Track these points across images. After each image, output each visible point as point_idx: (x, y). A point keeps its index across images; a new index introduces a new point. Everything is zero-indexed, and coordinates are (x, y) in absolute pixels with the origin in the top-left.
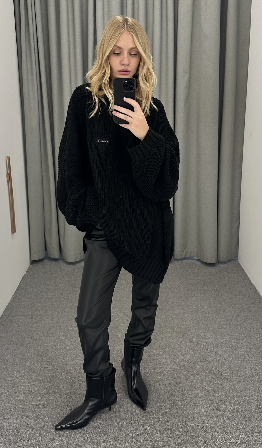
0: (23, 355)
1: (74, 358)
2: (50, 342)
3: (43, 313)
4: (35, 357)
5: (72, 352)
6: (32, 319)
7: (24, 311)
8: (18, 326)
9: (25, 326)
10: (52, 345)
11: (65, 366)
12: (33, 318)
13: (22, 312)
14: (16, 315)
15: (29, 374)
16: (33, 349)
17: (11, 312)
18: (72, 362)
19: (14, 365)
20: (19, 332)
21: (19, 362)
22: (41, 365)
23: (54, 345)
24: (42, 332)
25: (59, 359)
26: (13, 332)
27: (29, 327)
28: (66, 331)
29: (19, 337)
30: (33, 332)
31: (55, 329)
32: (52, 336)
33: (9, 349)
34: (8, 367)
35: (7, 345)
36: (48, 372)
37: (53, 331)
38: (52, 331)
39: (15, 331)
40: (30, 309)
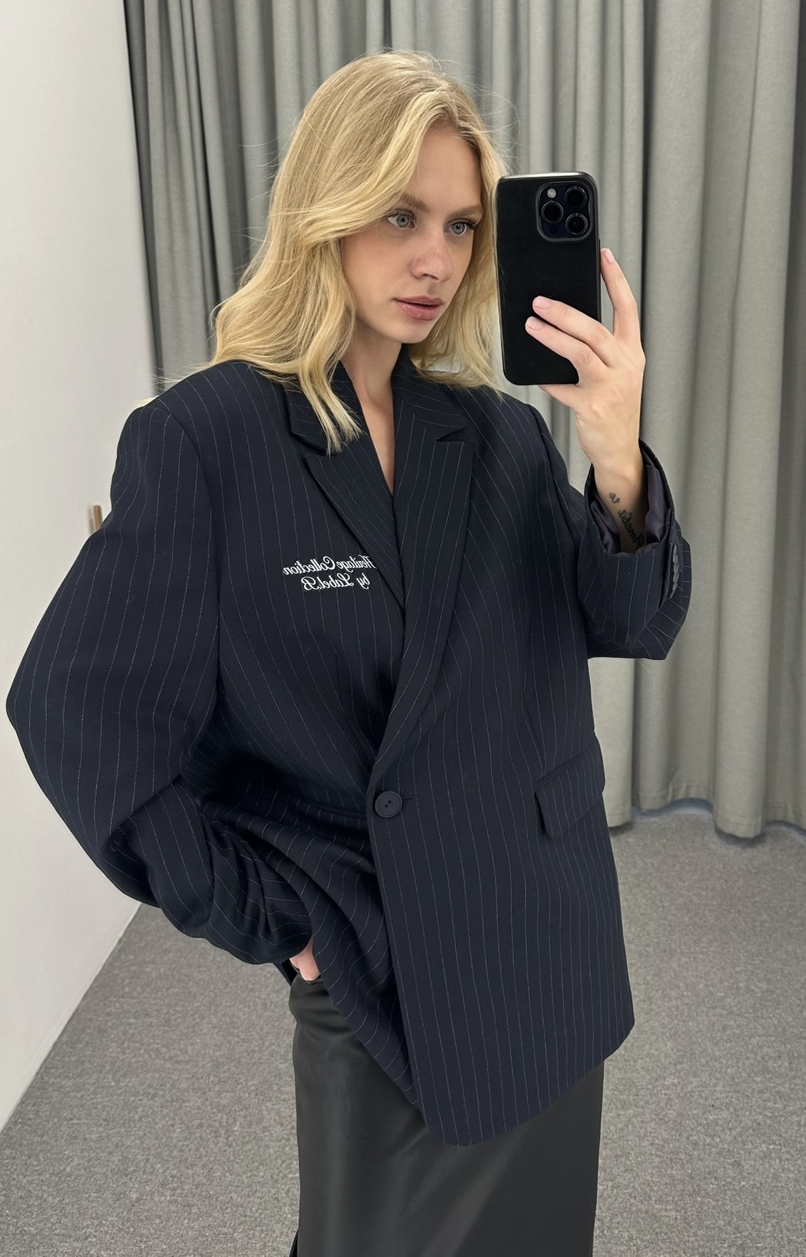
0: (120, 1158)
1: (281, 1175)
2: (214, 1113)
3: (205, 1006)
4: (159, 1169)
5: (278, 1151)
6: (166, 1028)
7: (146, 997)
8: (119, 1053)
9: (142, 1051)
10: (217, 1124)
11: (249, 1202)
12: (172, 1022)
13: (139, 1003)
14: (119, 1010)
15: (132, 1230)
16: (156, 1138)
17: (105, 1000)
18: (273, 1188)
19: (90, 1196)
20: (122, 1072)
21: (104, 1183)
22: (173, 1195)
23: (225, 1124)
24: (193, 1077)
25: (233, 1177)
26: (101, 1072)
27: (154, 1056)
28: (269, 1072)
29: (119, 1092)
30: (163, 1075)
31: (233, 1064)
32: (221, 1090)
33: (81, 1136)
34: (68, 1201)
35: (75, 1121)
36: (193, 1222)
37: (227, 1074)
38: (225, 1072)
39: (108, 1068)
40: (164, 991)
